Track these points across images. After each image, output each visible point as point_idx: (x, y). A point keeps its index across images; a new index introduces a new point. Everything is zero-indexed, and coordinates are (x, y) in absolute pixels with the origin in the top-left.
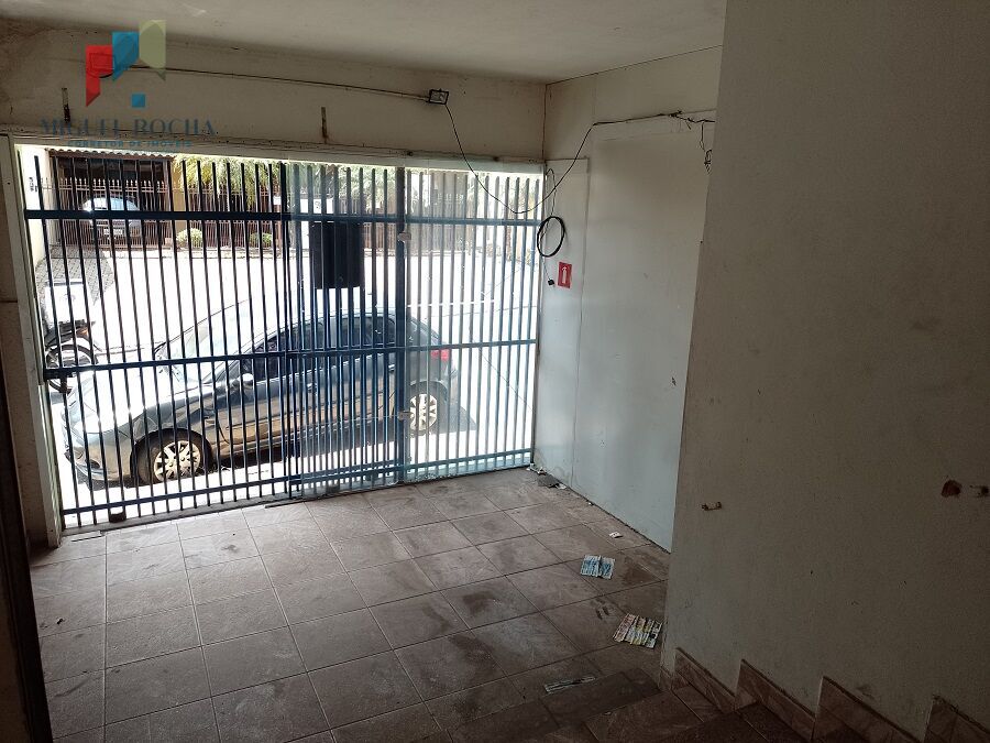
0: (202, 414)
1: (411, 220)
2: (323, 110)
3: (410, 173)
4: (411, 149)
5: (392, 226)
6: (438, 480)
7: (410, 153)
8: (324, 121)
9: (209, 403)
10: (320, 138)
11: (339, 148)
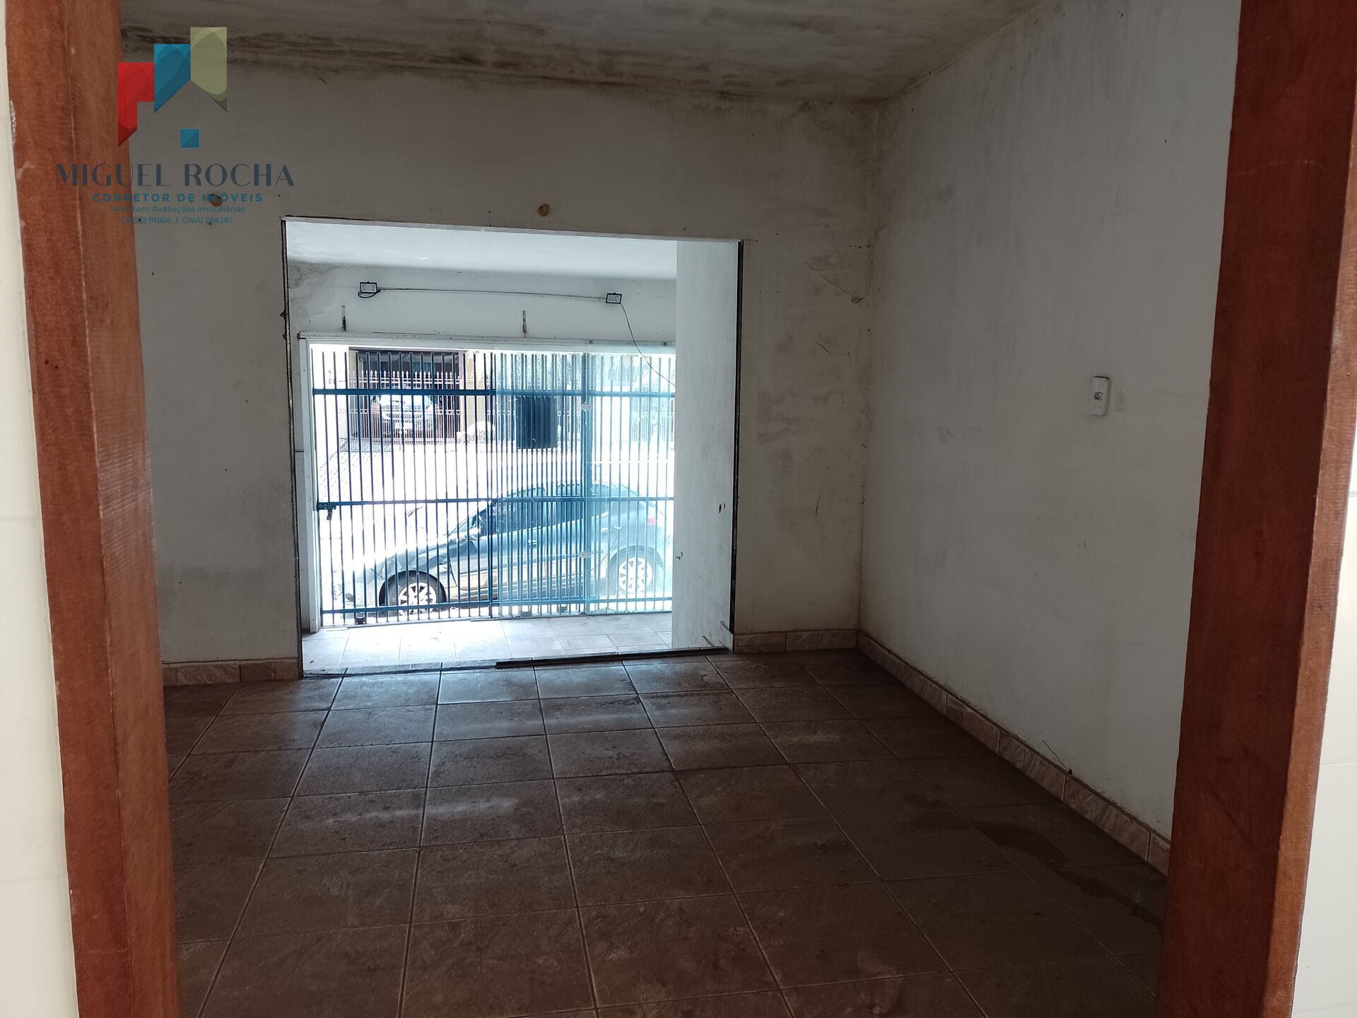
0: (437, 562)
1: (593, 394)
2: (524, 312)
3: (593, 357)
4: (591, 339)
5: (579, 399)
6: (616, 614)
7: (591, 342)
8: (524, 320)
9: (443, 551)
10: (521, 333)
11: (535, 340)
